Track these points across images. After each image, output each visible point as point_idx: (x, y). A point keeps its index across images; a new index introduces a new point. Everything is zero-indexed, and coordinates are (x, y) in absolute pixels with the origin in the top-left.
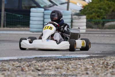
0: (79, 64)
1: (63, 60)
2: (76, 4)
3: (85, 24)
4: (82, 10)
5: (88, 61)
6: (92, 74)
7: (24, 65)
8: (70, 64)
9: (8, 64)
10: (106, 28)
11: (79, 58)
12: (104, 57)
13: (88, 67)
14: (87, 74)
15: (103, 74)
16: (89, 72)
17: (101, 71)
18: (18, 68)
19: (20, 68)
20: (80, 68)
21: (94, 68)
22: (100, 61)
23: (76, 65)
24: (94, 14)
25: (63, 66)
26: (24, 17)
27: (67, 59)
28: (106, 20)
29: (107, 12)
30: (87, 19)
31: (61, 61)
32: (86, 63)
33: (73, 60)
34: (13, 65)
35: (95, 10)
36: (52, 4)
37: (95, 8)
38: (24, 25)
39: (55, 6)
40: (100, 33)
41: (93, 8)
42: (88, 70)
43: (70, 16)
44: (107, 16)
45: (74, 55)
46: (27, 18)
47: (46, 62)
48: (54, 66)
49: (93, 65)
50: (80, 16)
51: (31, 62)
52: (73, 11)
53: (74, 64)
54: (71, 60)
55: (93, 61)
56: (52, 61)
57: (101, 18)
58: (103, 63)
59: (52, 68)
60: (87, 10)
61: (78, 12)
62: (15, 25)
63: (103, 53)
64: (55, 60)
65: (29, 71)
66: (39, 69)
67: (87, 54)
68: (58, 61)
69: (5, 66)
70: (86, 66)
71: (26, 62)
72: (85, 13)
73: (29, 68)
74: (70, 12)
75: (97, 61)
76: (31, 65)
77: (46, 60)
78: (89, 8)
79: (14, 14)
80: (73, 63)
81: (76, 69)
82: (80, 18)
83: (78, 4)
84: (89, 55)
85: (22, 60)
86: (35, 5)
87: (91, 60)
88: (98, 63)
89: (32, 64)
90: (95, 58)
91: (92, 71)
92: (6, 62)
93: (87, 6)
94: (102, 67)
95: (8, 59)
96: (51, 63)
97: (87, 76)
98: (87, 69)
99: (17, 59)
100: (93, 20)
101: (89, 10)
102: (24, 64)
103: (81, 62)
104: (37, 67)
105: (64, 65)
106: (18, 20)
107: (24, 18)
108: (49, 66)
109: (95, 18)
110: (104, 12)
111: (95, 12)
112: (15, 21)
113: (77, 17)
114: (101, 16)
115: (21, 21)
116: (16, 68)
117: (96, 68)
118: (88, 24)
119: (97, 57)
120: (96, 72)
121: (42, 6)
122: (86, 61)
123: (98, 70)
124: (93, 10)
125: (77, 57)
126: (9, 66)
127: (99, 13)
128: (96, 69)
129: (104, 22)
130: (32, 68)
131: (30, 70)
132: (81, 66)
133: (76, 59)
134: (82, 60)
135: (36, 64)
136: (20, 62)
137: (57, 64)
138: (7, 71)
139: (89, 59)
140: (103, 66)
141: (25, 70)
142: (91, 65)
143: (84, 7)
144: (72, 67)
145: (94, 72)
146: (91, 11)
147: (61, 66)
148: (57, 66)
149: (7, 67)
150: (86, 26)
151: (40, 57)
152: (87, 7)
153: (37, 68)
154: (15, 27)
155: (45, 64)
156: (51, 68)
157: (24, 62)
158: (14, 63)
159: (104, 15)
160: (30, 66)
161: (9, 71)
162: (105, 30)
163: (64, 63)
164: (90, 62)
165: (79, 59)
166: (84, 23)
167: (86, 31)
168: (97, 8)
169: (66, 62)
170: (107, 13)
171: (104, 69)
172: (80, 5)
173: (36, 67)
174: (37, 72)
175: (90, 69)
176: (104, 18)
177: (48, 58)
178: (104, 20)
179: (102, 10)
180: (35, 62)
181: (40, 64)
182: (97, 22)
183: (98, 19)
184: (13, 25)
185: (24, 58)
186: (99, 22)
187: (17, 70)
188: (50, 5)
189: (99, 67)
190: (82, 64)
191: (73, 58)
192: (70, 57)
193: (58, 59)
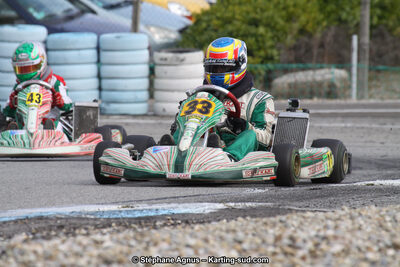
0: (188, 246)
1: (127, 227)
2: (165, 6)
4: (188, 31)
5: (221, 230)
8: (156, 244)
11: (183, 215)
22: (266, 231)
23: (177, 249)
25: (127, 254)
27: (140, 223)
28: (278, 66)
29: (280, 34)
33: (165, 225)
35: (238, 30)
36: (75, 10)
37: (237, 20)
39: (89, 16)
41: (229, 21)
43: (147, 52)
44: (282, 52)
45: (165, 206)
47: (62, 235)
48: (95, 252)
49: (239, 247)
50: (181, 52)
53: (170, 244)
54: (155, 227)
55: (237, 228)
56: (83, 231)
57: (260, 57)
58: (278, 238)
59: (89, 263)
60: (206, 30)
61: (173, 36)
64: (97, 227)
66: (40, 265)
67: (215, 201)
68: (109, 233)
72: (198, 38)
76: (9, 253)
77: (61, 227)
78: (215, 22)
80: (164, 240)
82: (183, 60)
83: (173, 7)
84: (220, 206)
86: (13, 13)
87: (232, 224)
88: (258, 240)
89: (12, 248)
93: (205, 12)
94: (274, 254)
96: (84, 242)
101: (215, 30)
103: (196, 237)
104: (32, 257)
108: (78, 255)
110: (270, 34)
113: (170, 55)
114: (259, 49)
121: (39, 16)
122: (214, 231)
124: (230, 28)
127: (251, 40)
129: (269, 72)
132: (197, 252)
133: (174, 220)
134: (197, 227)
135: (26, 247)
139: (224, 224)
140: (277, 250)
142: (231, 247)
143: (196, 18)
146: (221, 33)
147: (121, 252)
148: (109, 254)
151: (40, 218)
152: (205, 18)
153: (30, 262)
155: (62, 245)
156: (82, 262)
159: (271, 47)
160: (4, 257)
163: (133, 243)
164: (229, 237)
165: (187, 222)
168: (243, 22)
169: (139, 238)
171: (281, 261)
172: (180, 12)
173: (26, 258)
176: (269, 58)
178: (270, 66)
179: (262, 30)
181: (42, 245)
188: (69, 10)
190: (201, 243)
191: (163, 217)
192: (152, 214)
193: (107, 224)
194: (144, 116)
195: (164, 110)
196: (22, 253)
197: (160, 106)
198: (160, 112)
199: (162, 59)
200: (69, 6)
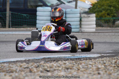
0: (90, 64)
1: (73, 60)
2: (84, 2)
3: (95, 23)
4: (91, 8)
5: (99, 60)
6: (104, 74)
7: (32, 67)
8: (81, 64)
9: (15, 65)
10: (116, 27)
11: (89, 57)
12: (116, 56)
13: (100, 66)
14: (99, 74)
15: (116, 74)
16: (100, 72)
17: (114, 70)
18: (26, 69)
19: (28, 69)
20: (91, 68)
21: (106, 67)
22: (112, 61)
23: (87, 65)
24: (104, 12)
25: (73, 67)
26: (30, 16)
27: (77, 59)
28: (117, 18)
29: (117, 9)
30: (96, 17)
31: (71, 62)
32: (98, 63)
33: (84, 60)
34: (21, 66)
35: (105, 8)
36: (59, 3)
37: (105, 5)
38: (30, 25)
39: (63, 5)
40: (111, 31)
41: (103, 6)
42: (100, 69)
43: (79, 14)
44: (118, 14)
45: (84, 55)
46: (33, 18)
47: (55, 62)
48: (64, 66)
49: (105, 65)
50: (89, 14)
51: (40, 63)
52: (82, 10)
53: (85, 64)
54: (81, 60)
55: (104, 60)
56: (61, 61)
57: (112, 16)
58: (116, 62)
59: (62, 69)
60: (96, 8)
61: (87, 10)
62: (21, 25)
63: (114, 52)
64: (64, 60)
65: (37, 72)
66: (48, 70)
67: (98, 54)
68: (68, 62)
69: (12, 67)
70: (97, 65)
71: (34, 63)
72: (94, 11)
73: (37, 69)
74: (78, 10)
75: (109, 61)
76: (40, 66)
77: (54, 60)
78: (99, 6)
79: (19, 14)
80: (83, 63)
81: (87, 69)
82: (89, 16)
83: (86, 2)
84: (100, 55)
85: (30, 61)
86: (42, 4)
87: (103, 59)
88: (110, 63)
89: (41, 65)
90: (106, 58)
91: (104, 71)
92: (13, 64)
93: (96, 3)
94: (115, 67)
95: (14, 60)
96: (61, 63)
97: (99, 76)
98: (98, 69)
99: (24, 60)
100: (103, 18)
101: (99, 8)
102: (32, 65)
103: (93, 62)
104: (46, 67)
105: (75, 66)
106: (24, 20)
107: (31, 18)
108: (59, 67)
109: (105, 16)
110: (114, 9)
111: (105, 10)
112: (21, 21)
113: (86, 15)
114: (111, 13)
115: (27, 20)
116: (23, 69)
117: (108, 67)
118: (98, 22)
119: (109, 56)
120: (108, 72)
121: (49, 4)
122: (98, 61)
123: (110, 70)
124: (103, 8)
125: (87, 56)
126: (16, 67)
127: (109, 11)
128: (108, 69)
129: (114, 20)
130: (41, 69)
131: (39, 71)
132: (92, 66)
133: (86, 59)
134: (93, 60)
135: (44, 64)
136: (28, 63)
137: (67, 64)
138: (15, 72)
139: (100, 59)
140: (116, 65)
141: (33, 72)
142: (102, 65)
143: (93, 5)
144: (83, 68)
145: (106, 72)
146: (100, 9)
147: (71, 66)
148: (67, 67)
149: (14, 69)
150: (96, 24)
151: (49, 58)
152: (96, 5)
153: (46, 69)
154: (21, 27)
155: (55, 64)
156: (60, 69)
157: (31, 64)
158: (21, 64)
159: (115, 13)
160: (38, 67)
161: (16, 72)
162: (116, 28)
163: (74, 63)
164: (102, 62)
165: (90, 59)
166: (93, 21)
167: (96, 30)
168: (107, 6)
169: (76, 62)
170: (117, 11)
171: (116, 69)
172: (88, 3)
173: (44, 68)
174: (45, 73)
175: (102, 69)
176: (114, 16)
177: (57, 59)
178: (114, 18)
179: (112, 8)
180: (44, 63)
181: (49, 64)
182: (107, 21)
183: (108, 18)
184: (18, 25)
185: (32, 59)
186: (109, 20)
187: (25, 71)
188: (57, 3)
189: (111, 67)
190: (94, 63)
191: (83, 58)
192: (80, 57)
193: (67, 60)
194: (78, 32)
195: (84, 31)
196: (43, 66)
197: (83, 30)
198: (83, 31)
199: (83, 16)
200: (57, 2)
